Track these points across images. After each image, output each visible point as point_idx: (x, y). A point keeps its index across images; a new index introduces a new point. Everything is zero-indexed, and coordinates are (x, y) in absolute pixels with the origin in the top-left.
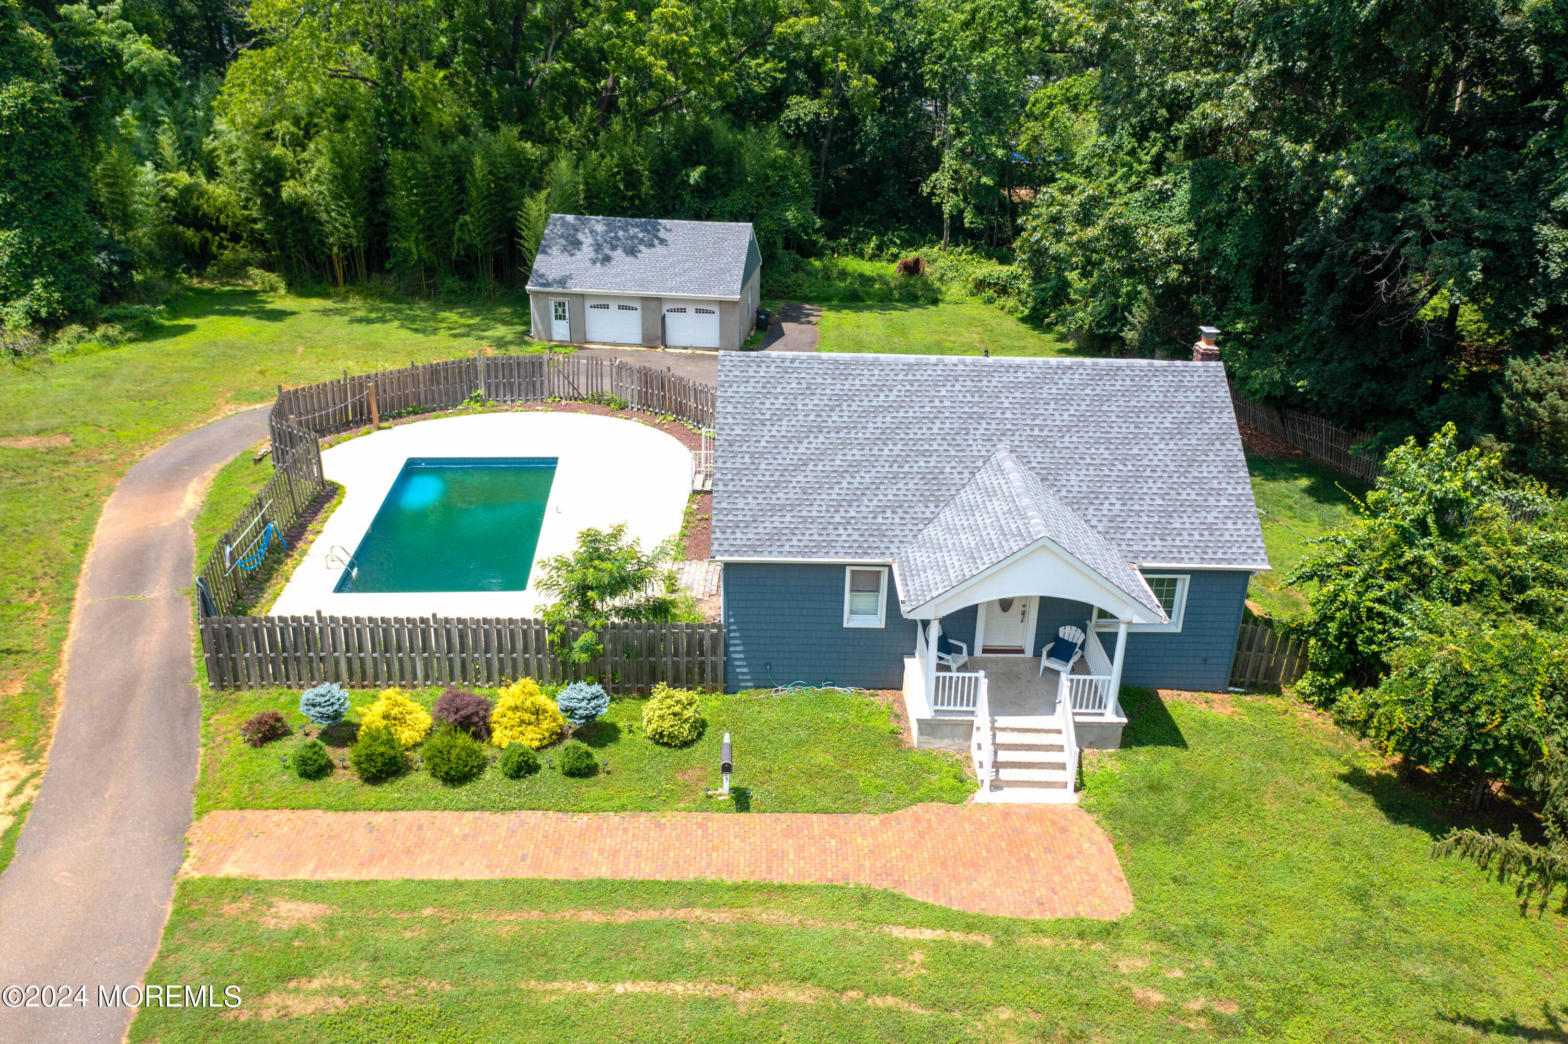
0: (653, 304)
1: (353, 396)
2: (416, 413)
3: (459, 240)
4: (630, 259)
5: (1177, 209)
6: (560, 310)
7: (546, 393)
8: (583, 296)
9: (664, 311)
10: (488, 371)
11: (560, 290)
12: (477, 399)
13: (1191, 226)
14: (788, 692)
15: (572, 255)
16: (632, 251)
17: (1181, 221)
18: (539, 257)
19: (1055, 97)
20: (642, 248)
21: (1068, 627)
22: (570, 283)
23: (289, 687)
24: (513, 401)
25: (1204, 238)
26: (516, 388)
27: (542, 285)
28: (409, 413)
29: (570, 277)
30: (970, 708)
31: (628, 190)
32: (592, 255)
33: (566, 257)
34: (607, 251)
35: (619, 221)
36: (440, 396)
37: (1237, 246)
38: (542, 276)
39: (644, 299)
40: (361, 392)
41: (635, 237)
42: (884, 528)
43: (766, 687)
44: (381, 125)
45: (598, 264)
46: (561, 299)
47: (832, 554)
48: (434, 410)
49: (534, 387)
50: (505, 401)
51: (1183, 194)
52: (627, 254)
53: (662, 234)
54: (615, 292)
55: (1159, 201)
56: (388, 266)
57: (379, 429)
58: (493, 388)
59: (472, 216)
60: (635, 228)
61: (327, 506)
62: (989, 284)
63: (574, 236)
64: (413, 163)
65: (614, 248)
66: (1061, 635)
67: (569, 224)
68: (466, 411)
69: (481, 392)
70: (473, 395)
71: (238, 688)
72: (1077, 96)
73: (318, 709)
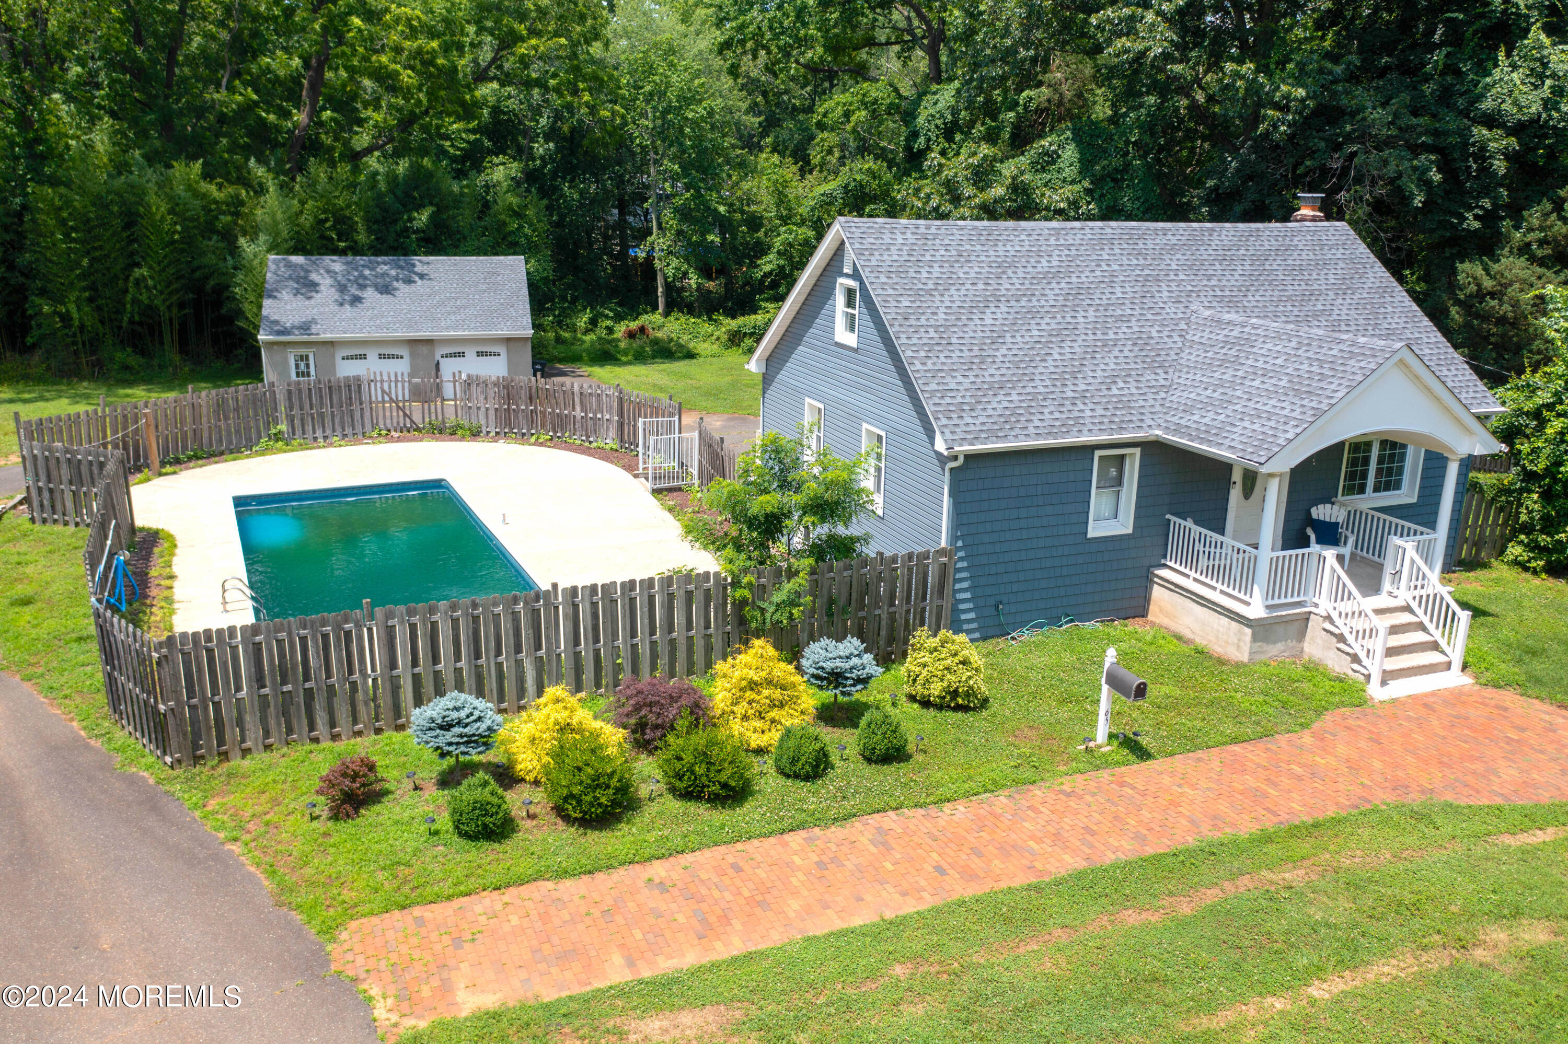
0: (424, 349)
1: (115, 432)
2: (198, 458)
3: (135, 301)
4: (385, 298)
5: (1067, 170)
6: (302, 366)
7: (368, 426)
8: (331, 344)
9: (438, 357)
10: (290, 399)
11: (305, 338)
12: (277, 437)
13: (1086, 184)
14: (1027, 636)
15: (310, 298)
16: (386, 290)
17: (1073, 182)
18: (267, 303)
19: (851, 104)
20: (395, 284)
21: (1321, 507)
22: (314, 329)
23: (316, 740)
24: (325, 438)
25: (1102, 195)
26: (328, 420)
27: (279, 333)
28: (190, 459)
29: (314, 321)
30: (1301, 599)
31: (340, 240)
32: (337, 296)
33: (300, 301)
34: (354, 290)
35: (361, 260)
36: (229, 434)
37: (1138, 199)
38: (276, 322)
39: (413, 343)
40: (125, 428)
41: (385, 274)
42: (1125, 399)
43: (998, 636)
44: (16, 158)
45: (347, 307)
46: (303, 351)
47: (1085, 432)
48: (222, 454)
49: (352, 417)
50: (315, 439)
51: (1070, 153)
52: (381, 293)
53: (419, 268)
54: (376, 335)
55: (1048, 163)
56: (29, 340)
57: (160, 475)
58: (297, 422)
59: (151, 268)
60: (385, 266)
61: (156, 550)
62: (745, 334)
63: (306, 278)
64: (68, 203)
65: (363, 287)
66: (1314, 516)
67: (296, 265)
68: (264, 452)
69: (283, 427)
70: (273, 431)
71: (225, 756)
72: (875, 101)
73: (457, 730)
